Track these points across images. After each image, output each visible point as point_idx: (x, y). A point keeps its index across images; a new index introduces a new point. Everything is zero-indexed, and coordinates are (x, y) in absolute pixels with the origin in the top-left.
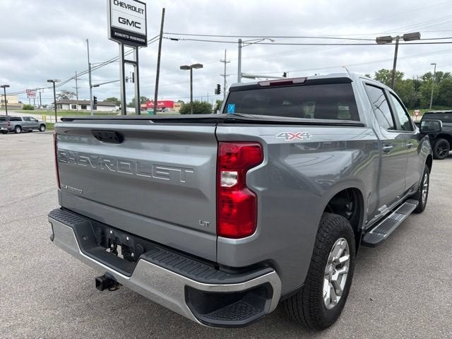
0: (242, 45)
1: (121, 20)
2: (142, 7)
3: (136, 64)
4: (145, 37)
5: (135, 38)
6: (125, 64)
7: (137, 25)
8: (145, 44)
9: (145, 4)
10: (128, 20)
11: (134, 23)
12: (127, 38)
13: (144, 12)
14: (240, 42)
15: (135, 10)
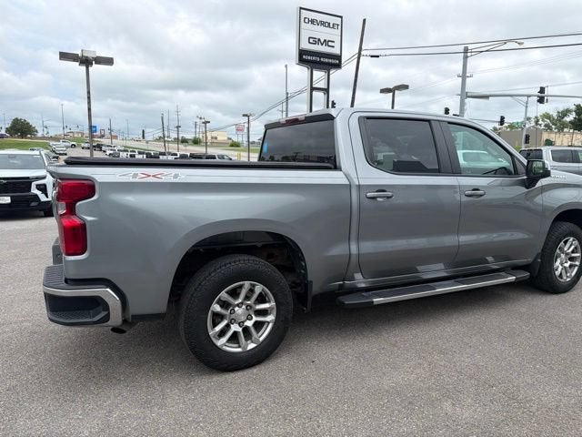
0: (469, 54)
1: (311, 40)
2: (338, 21)
3: (326, 91)
4: (339, 57)
5: (327, 60)
6: (314, 92)
7: (330, 44)
8: (338, 66)
9: (341, 17)
10: (319, 40)
11: (326, 42)
12: (318, 60)
13: (340, 27)
14: (466, 50)
15: (329, 26)
